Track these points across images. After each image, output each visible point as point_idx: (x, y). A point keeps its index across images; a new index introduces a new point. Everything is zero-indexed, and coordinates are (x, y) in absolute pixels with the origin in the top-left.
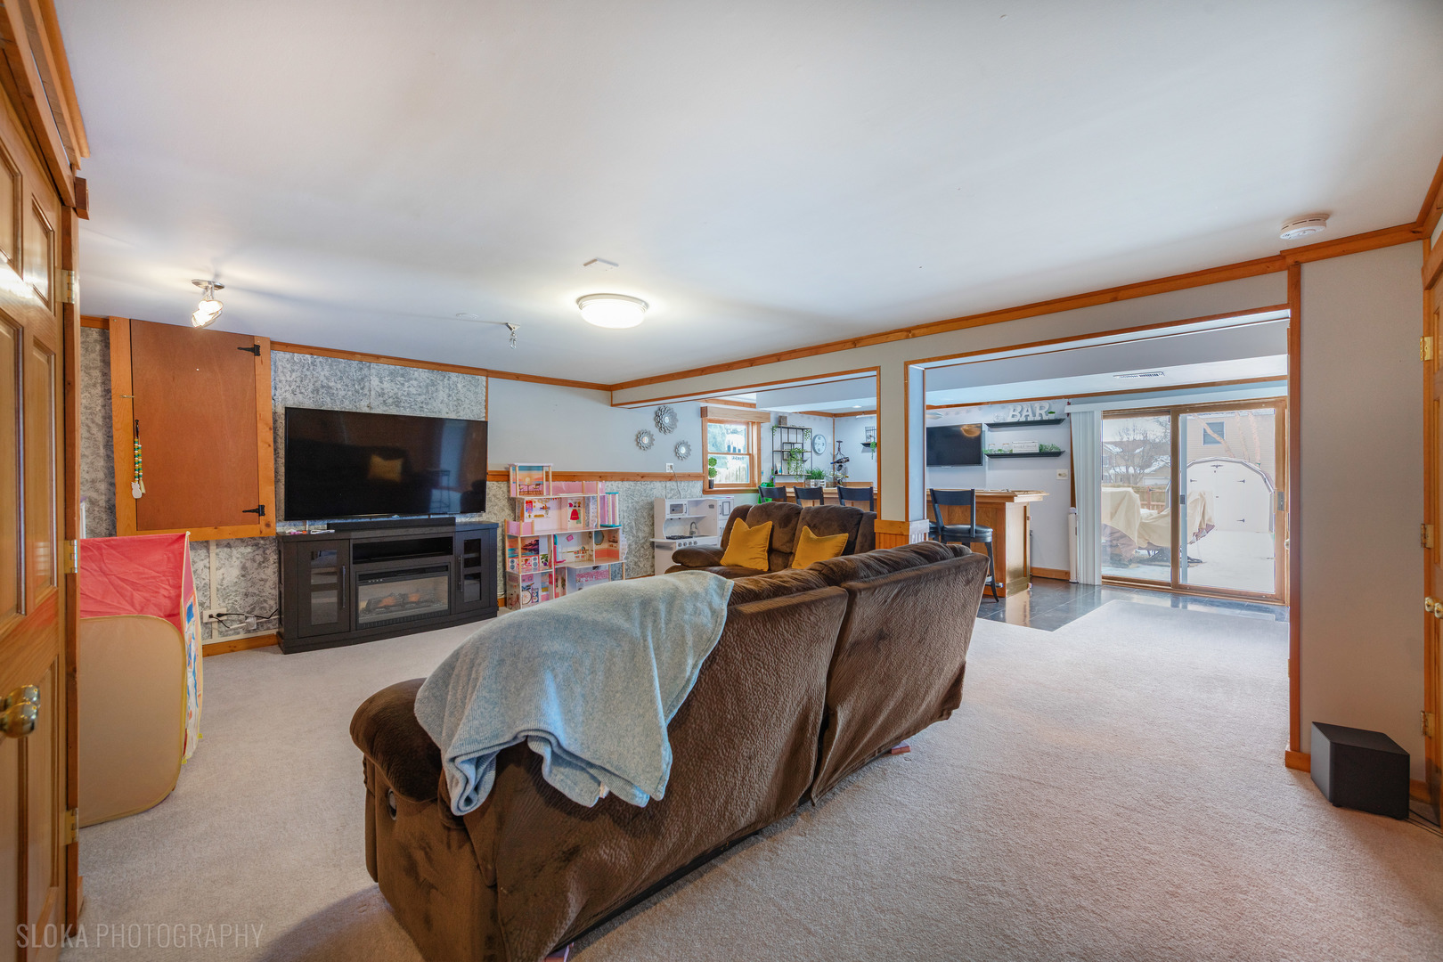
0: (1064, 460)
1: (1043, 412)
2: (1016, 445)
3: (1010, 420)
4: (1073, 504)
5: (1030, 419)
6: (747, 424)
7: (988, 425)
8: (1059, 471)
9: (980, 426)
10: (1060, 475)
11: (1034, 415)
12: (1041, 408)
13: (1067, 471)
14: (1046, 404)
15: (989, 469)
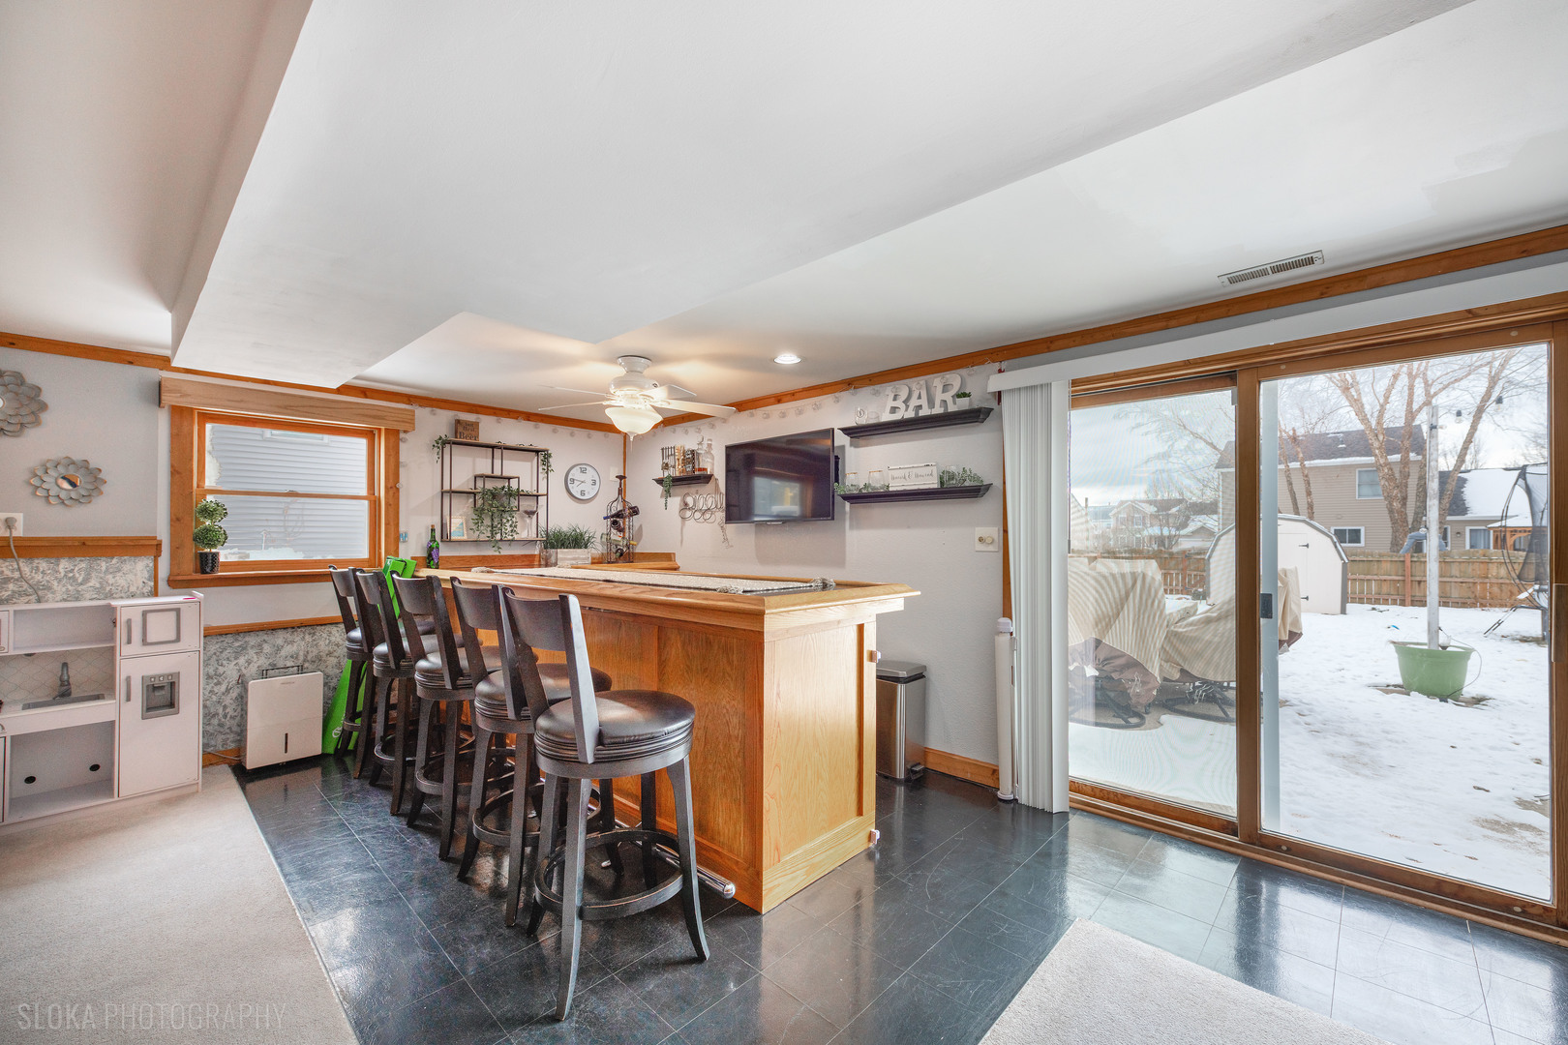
0: (987, 506)
1: (948, 397)
2: (896, 473)
3: (887, 417)
4: (1007, 612)
5: (925, 412)
6: (369, 435)
7: (843, 430)
8: (981, 531)
9: (829, 433)
10: (981, 540)
11: (931, 403)
12: (946, 388)
13: (993, 532)
14: (955, 379)
15: (851, 527)
